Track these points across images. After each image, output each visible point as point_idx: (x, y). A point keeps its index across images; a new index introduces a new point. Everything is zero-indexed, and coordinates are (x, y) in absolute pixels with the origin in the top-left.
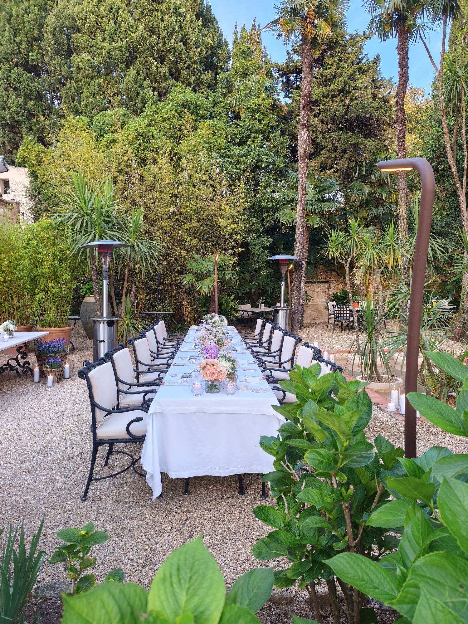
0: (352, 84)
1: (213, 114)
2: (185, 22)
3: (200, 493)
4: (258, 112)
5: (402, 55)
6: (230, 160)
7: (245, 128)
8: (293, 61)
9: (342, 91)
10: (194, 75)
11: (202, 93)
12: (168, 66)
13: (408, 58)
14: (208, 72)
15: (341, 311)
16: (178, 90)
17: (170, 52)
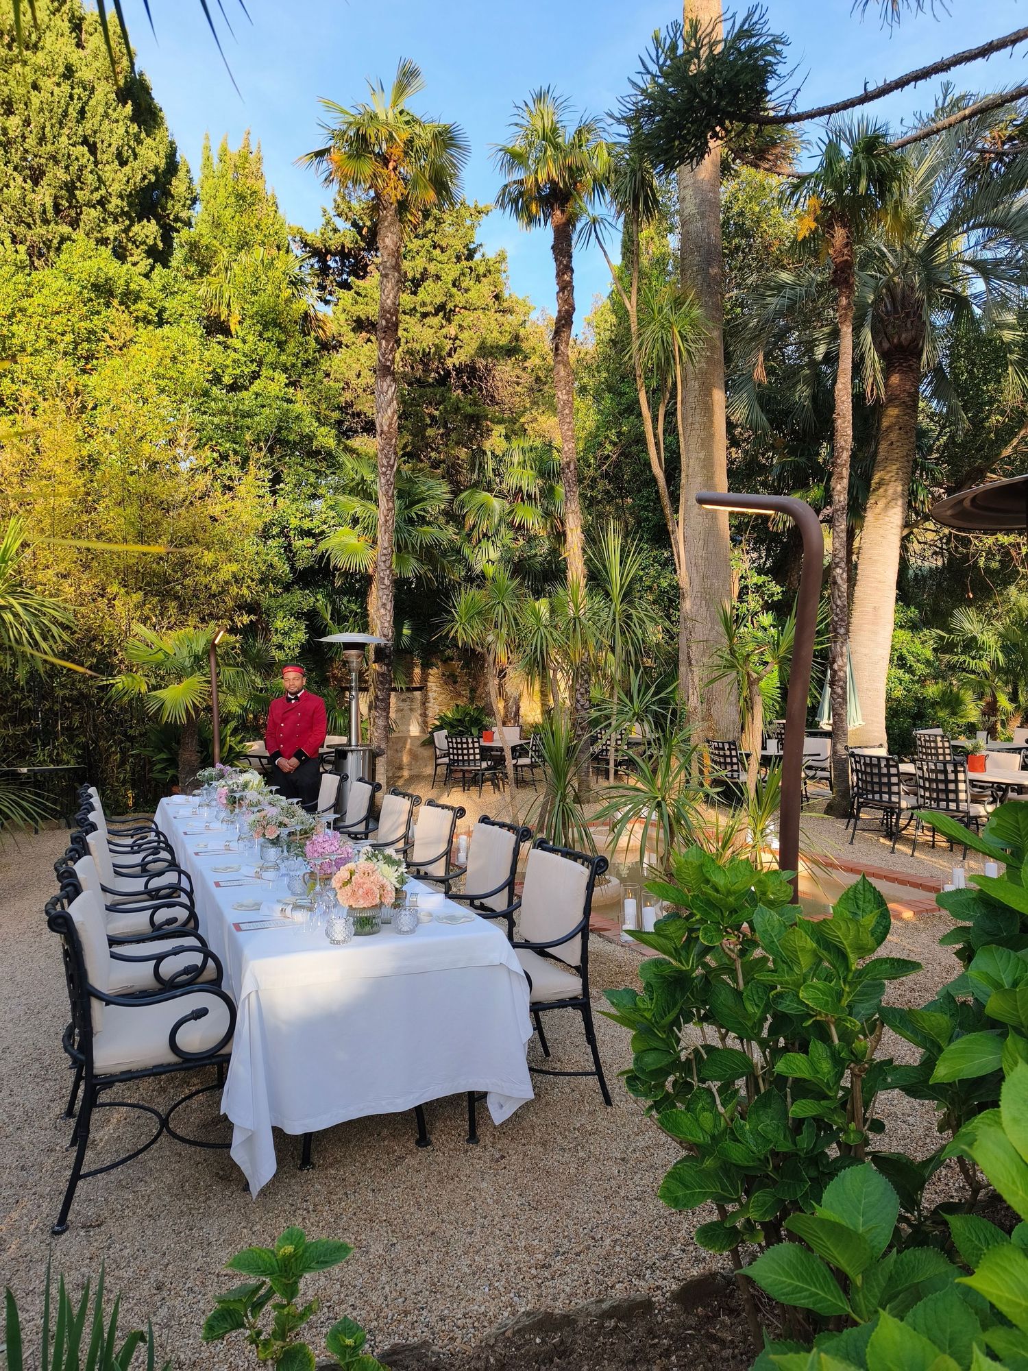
0: (460, 298)
1: (165, 316)
2: (92, 102)
3: (336, 1161)
4: (275, 326)
5: (561, 262)
6: (216, 420)
7: (245, 355)
8: (335, 231)
9: (441, 308)
10: (116, 221)
11: (135, 264)
12: (53, 191)
13: (572, 271)
14: (149, 221)
15: (462, 749)
16: (80, 251)
17: (57, 162)
